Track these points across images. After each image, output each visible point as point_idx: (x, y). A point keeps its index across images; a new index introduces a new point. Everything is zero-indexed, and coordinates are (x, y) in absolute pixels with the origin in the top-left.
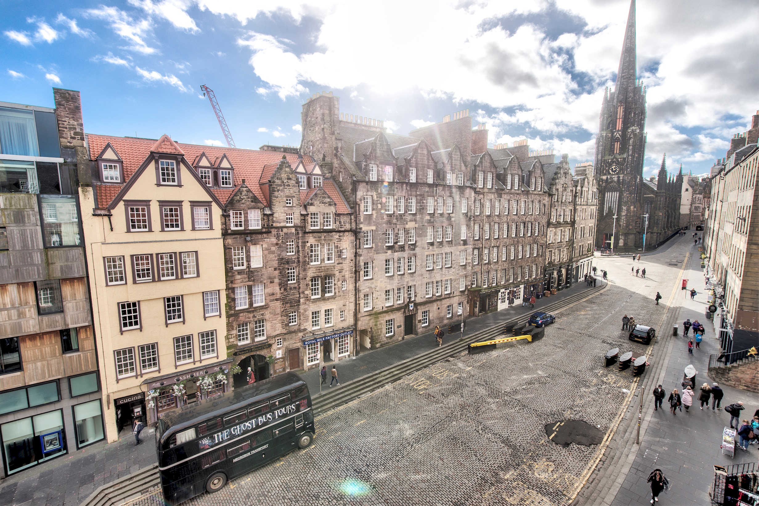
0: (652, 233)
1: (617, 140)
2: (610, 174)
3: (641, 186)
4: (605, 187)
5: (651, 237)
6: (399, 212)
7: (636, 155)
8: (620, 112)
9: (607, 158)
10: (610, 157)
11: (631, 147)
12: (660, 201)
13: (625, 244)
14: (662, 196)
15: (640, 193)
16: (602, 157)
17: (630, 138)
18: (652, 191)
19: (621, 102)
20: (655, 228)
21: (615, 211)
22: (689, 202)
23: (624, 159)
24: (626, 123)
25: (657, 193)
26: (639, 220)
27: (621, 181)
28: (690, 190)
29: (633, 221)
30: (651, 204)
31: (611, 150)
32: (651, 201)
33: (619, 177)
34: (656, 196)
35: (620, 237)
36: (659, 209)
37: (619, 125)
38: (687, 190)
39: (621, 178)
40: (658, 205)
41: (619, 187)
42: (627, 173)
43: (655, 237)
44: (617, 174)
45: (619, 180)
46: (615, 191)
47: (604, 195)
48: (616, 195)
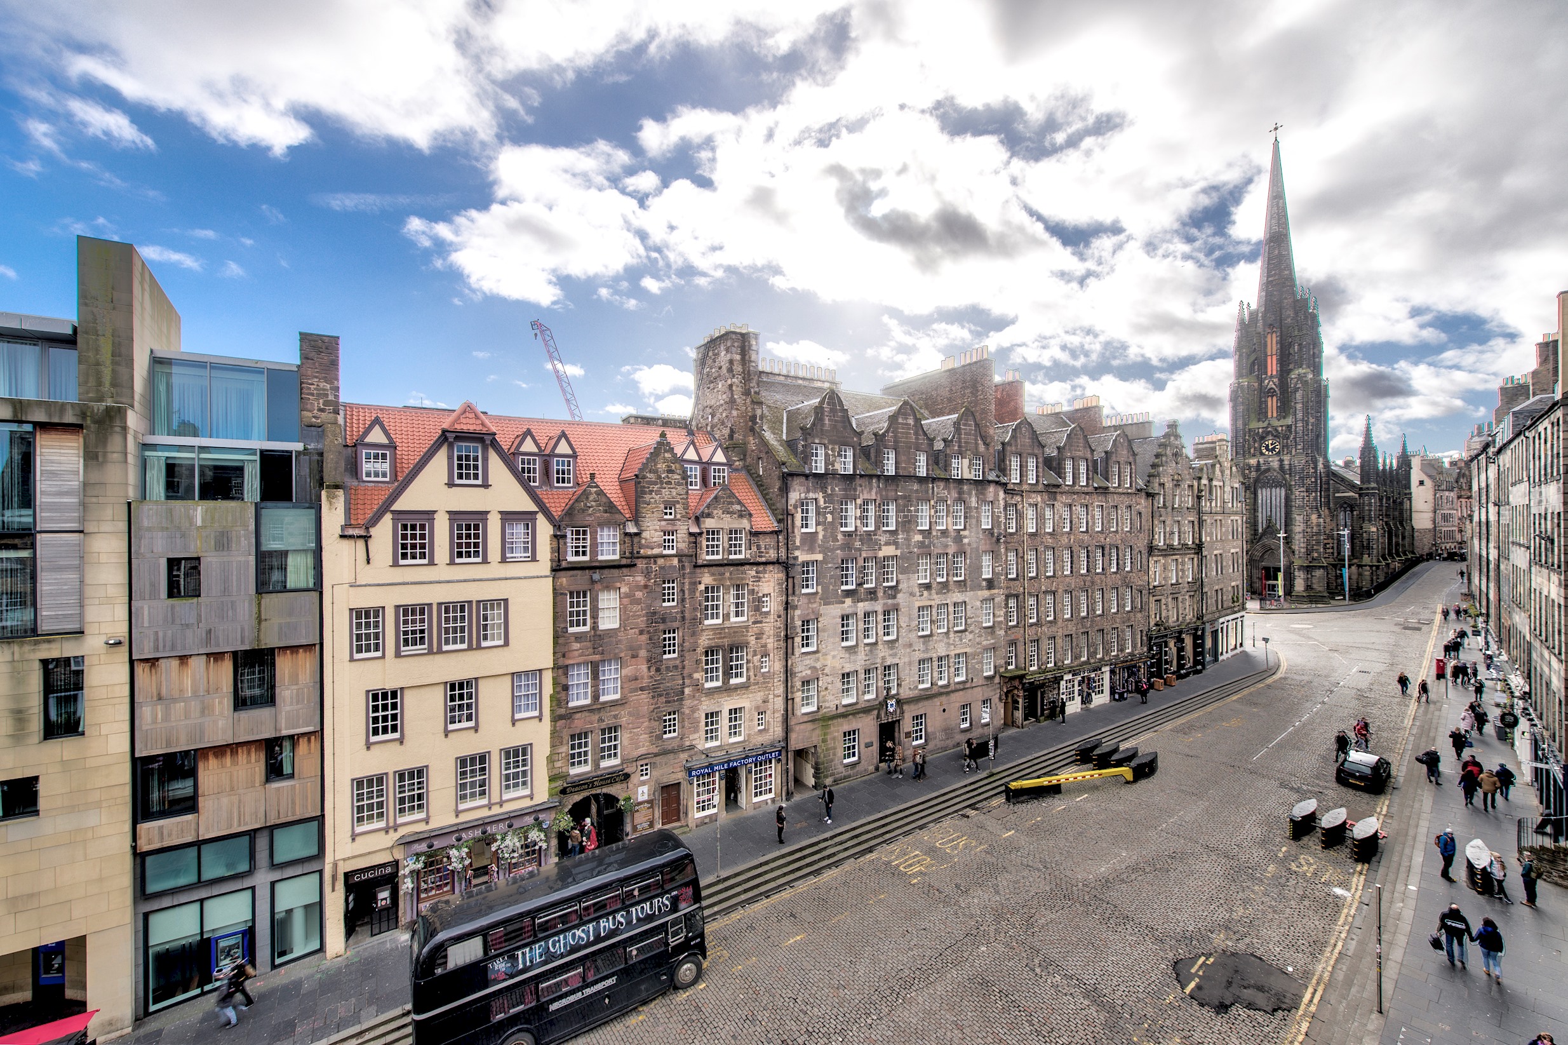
0: (1360, 566)
1: (1271, 393)
2: (1262, 454)
3: (1328, 476)
4: (1257, 480)
5: (1360, 574)
6: (865, 529)
7: (1312, 420)
8: (1272, 344)
9: (1254, 425)
10: (1261, 424)
11: (1299, 406)
12: (1370, 504)
13: (1309, 587)
14: (1373, 495)
15: (1328, 490)
16: (1245, 424)
17: (1297, 390)
18: (1352, 486)
19: (1271, 326)
20: (1366, 556)
21: (1280, 523)
22: (1429, 507)
23: (1289, 427)
24: (1286, 360)
25: (1361, 489)
26: (1330, 541)
27: (1287, 467)
28: (1428, 483)
29: (1318, 543)
30: (1352, 511)
31: (1262, 413)
32: (1349, 506)
33: (1281, 461)
34: (1360, 495)
35: (1296, 573)
36: (1370, 521)
37: (1273, 366)
38: (1421, 483)
39: (1286, 462)
40: (1367, 513)
41: (1285, 479)
42: (1297, 454)
43: (1368, 573)
44: (1278, 454)
45: (1281, 466)
46: (1276, 487)
47: (1255, 494)
48: (1280, 493)
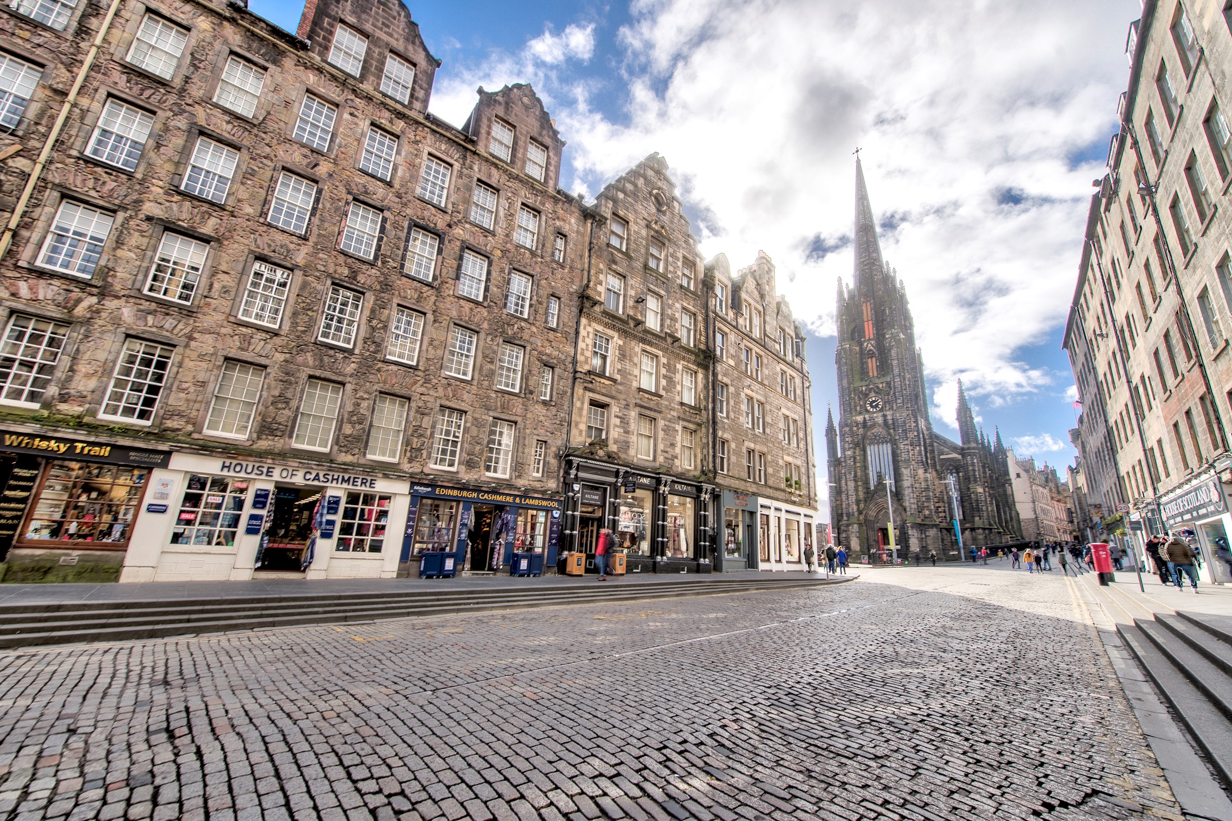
0: (973, 530)
1: (871, 355)
2: (867, 411)
3: (931, 438)
4: (864, 437)
5: (974, 540)
7: (908, 376)
8: (867, 311)
9: (857, 384)
10: (864, 383)
11: (895, 363)
12: (973, 464)
13: (924, 549)
14: (975, 454)
15: (932, 451)
16: (849, 383)
17: (891, 348)
18: (954, 448)
19: (866, 296)
20: (977, 519)
21: (889, 482)
22: (1028, 497)
23: (888, 384)
24: (880, 324)
25: (963, 449)
26: (941, 504)
27: (890, 422)
28: (1023, 474)
29: (928, 499)
30: (958, 473)
31: (864, 372)
32: (956, 467)
33: (885, 416)
34: (963, 455)
35: (910, 532)
36: (975, 481)
37: (869, 330)
38: (1018, 476)
39: (889, 417)
40: (971, 473)
41: (890, 434)
42: (898, 408)
43: (981, 537)
44: (881, 410)
45: (885, 421)
46: (883, 443)
47: (864, 450)
48: (887, 449)
